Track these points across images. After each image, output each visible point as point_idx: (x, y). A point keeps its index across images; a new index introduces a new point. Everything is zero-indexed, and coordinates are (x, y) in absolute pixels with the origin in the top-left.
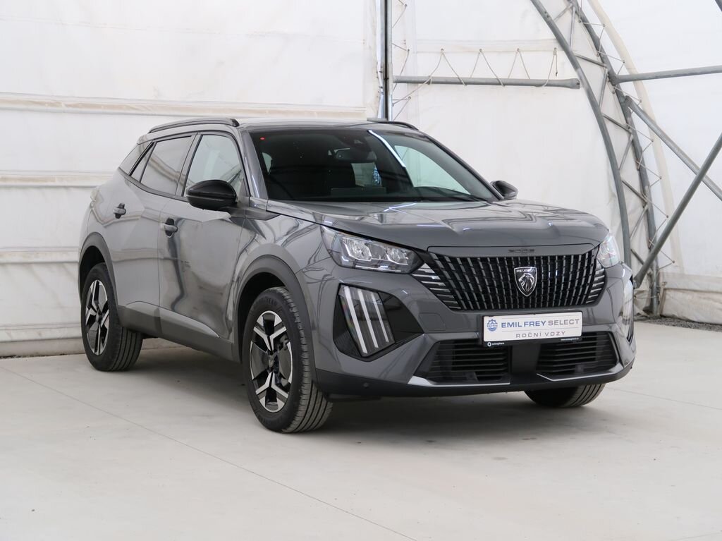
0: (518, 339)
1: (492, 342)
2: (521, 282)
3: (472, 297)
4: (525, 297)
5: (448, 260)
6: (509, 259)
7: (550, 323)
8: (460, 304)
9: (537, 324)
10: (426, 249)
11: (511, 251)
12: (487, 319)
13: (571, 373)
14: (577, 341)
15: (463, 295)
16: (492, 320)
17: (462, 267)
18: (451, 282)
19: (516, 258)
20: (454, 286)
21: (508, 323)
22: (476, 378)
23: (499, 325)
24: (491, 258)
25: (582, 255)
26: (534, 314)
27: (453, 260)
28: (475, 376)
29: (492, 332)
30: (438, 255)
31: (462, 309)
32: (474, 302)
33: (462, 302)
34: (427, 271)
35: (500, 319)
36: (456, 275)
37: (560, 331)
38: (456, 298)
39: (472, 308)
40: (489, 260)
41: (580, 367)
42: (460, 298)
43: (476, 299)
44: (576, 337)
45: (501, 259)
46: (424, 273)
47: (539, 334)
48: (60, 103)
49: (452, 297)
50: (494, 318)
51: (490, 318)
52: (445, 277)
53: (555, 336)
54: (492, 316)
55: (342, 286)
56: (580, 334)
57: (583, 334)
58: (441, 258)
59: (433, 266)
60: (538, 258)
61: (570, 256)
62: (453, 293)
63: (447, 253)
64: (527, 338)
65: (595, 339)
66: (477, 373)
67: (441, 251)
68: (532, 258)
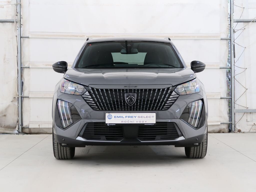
0: (122, 123)
1: (109, 124)
2: (128, 99)
3: (104, 105)
4: (130, 106)
5: (95, 90)
6: (123, 90)
7: (139, 117)
8: (98, 108)
9: (132, 117)
10: (88, 86)
11: (125, 87)
12: (107, 114)
13: (154, 139)
14: (154, 125)
15: (100, 104)
16: (110, 115)
17: (101, 93)
18: (95, 99)
19: (127, 90)
20: (96, 100)
21: (118, 116)
22: (105, 139)
23: (113, 117)
24: (114, 89)
25: (163, 89)
26: (131, 113)
27: (98, 90)
28: (104, 137)
29: (109, 120)
30: (92, 88)
31: (100, 110)
32: (105, 107)
33: (100, 107)
34: (87, 94)
35: (113, 115)
36: (98, 96)
37: (144, 120)
38: (97, 105)
39: (104, 109)
40: (113, 90)
41: (158, 137)
42: (99, 105)
43: (106, 106)
44: (153, 124)
45: (119, 90)
46: (86, 95)
47: (133, 122)
48: (85, 36)
49: (95, 105)
50: (111, 114)
51: (109, 114)
52: (93, 97)
53: (142, 123)
54: (110, 113)
55: (58, 100)
56: (155, 122)
57: (157, 122)
58: (93, 89)
59: (89, 92)
60: (138, 90)
61: (156, 89)
62: (96, 103)
63: (95, 87)
64: (127, 123)
65: (166, 125)
66: (106, 137)
67: (93, 86)
68: (134, 90)
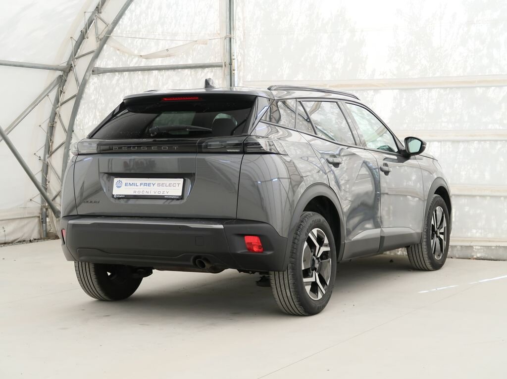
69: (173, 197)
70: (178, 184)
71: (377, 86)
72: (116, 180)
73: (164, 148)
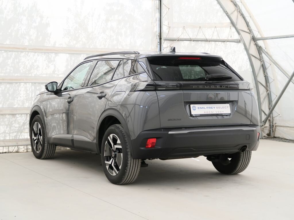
69: (227, 114)
70: (228, 107)
71: (58, 51)
72: (192, 106)
73: (223, 87)
